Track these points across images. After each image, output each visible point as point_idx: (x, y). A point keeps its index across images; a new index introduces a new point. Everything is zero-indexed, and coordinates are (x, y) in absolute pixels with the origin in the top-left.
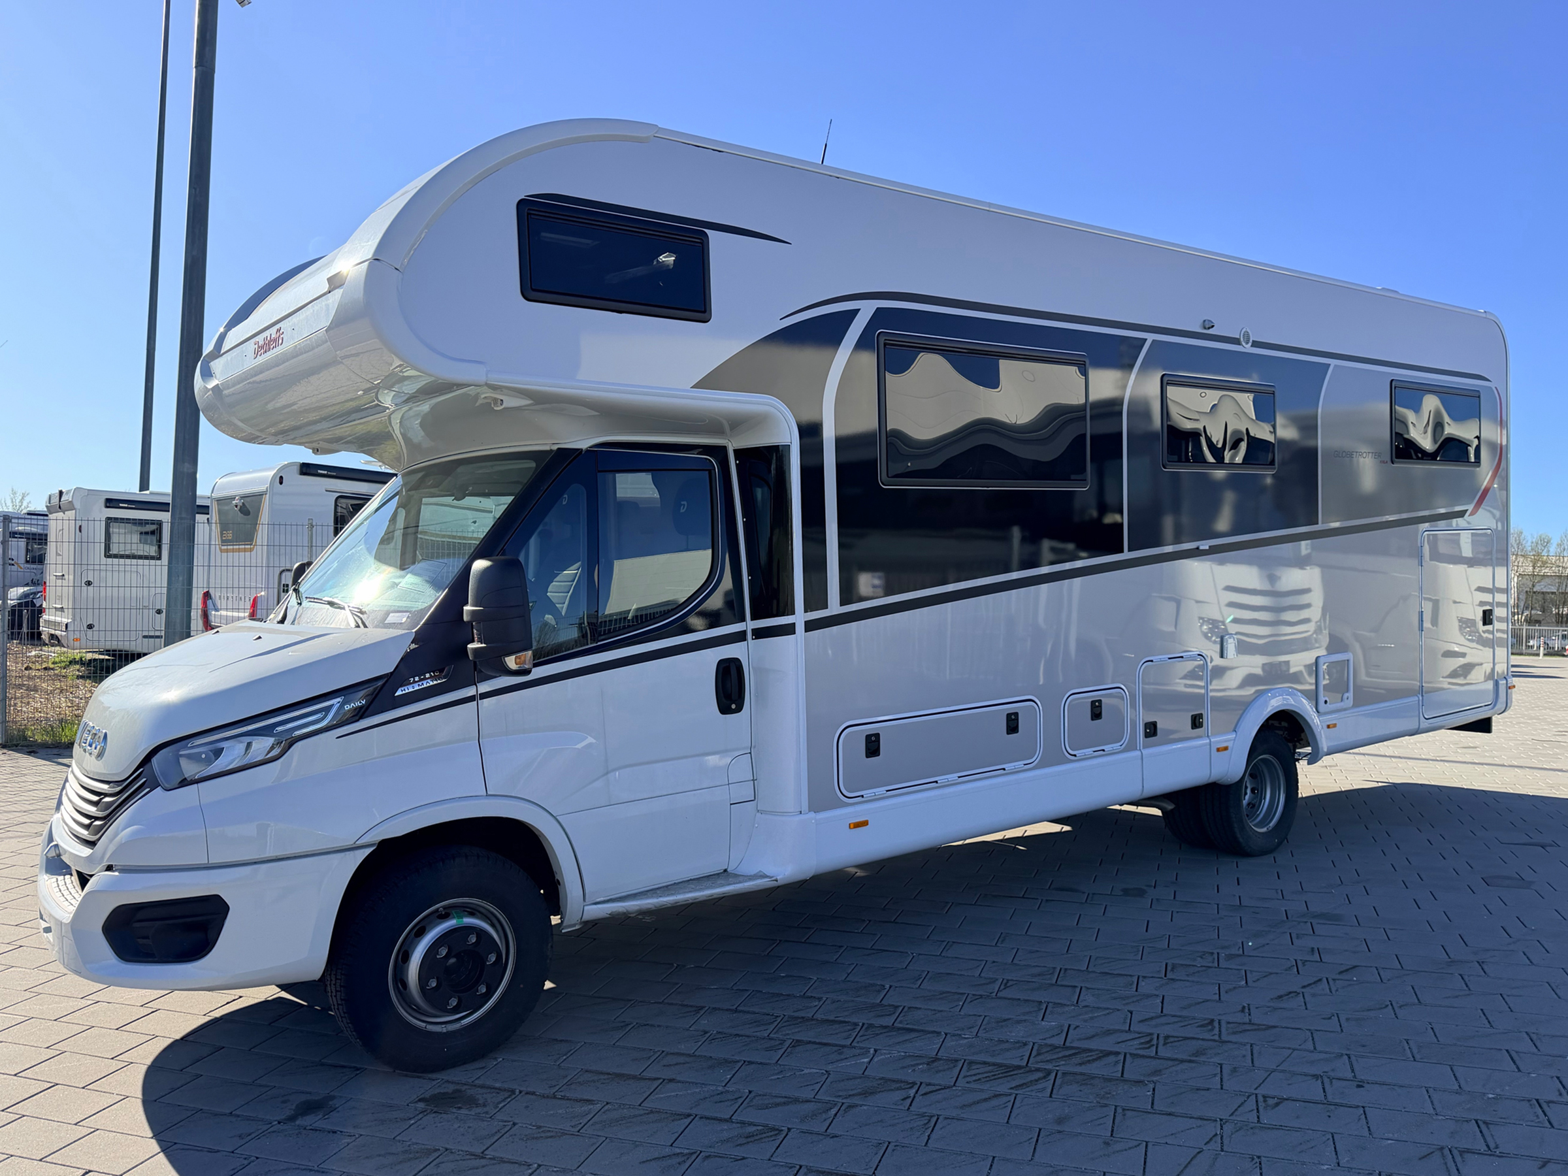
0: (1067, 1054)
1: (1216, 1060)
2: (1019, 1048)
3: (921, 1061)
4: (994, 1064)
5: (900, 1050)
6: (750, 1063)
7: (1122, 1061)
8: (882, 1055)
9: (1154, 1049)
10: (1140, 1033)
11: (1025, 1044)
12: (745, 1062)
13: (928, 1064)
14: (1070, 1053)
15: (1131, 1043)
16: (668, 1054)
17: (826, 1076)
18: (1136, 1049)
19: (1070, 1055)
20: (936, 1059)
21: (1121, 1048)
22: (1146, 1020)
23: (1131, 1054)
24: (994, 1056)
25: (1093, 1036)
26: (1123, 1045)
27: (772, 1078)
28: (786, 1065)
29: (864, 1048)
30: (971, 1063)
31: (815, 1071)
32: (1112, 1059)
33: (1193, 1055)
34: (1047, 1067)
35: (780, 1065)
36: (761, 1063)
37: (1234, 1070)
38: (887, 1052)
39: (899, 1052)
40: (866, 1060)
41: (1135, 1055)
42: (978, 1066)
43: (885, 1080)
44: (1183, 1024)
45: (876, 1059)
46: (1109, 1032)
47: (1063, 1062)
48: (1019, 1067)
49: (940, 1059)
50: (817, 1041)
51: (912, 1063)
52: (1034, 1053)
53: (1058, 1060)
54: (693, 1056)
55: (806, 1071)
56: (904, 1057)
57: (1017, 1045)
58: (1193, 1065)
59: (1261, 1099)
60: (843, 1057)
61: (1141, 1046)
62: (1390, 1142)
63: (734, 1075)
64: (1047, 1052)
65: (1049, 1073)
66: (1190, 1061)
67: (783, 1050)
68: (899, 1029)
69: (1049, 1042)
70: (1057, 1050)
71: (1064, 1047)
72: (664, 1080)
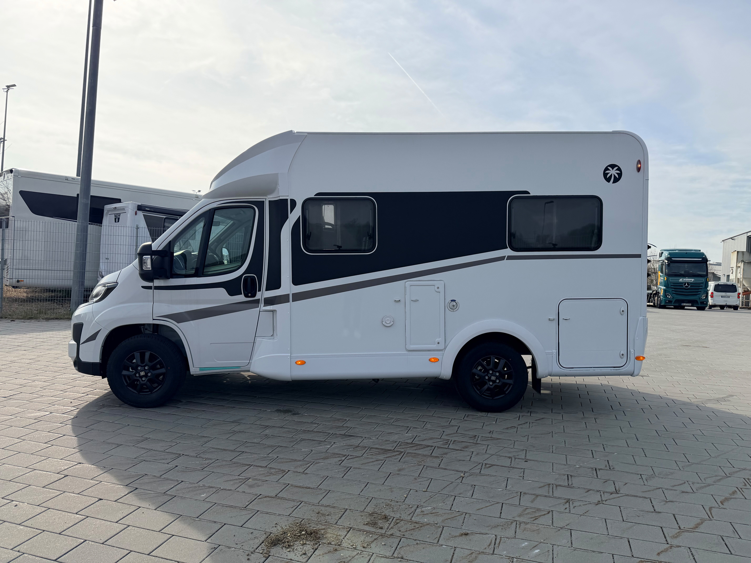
0: (412, 446)
1: (472, 450)
2: (393, 443)
3: (352, 447)
4: (380, 449)
5: (344, 443)
6: (281, 446)
7: (433, 449)
8: (336, 444)
9: (448, 445)
10: (444, 439)
11: (396, 442)
12: (279, 446)
13: (353, 448)
15: (439, 443)
16: (248, 442)
17: (310, 452)
18: (440, 445)
19: (413, 446)
20: (358, 447)
21: (434, 445)
22: (449, 435)
23: (437, 447)
24: (381, 446)
25: (425, 440)
26: (436, 443)
27: (288, 452)
29: (329, 442)
30: (372, 448)
31: (307, 450)
32: (429, 448)
33: (463, 448)
34: (402, 450)
35: (293, 447)
36: (286, 447)
37: (478, 454)
38: (339, 443)
39: (343, 443)
40: (329, 446)
41: (439, 447)
42: (374, 449)
43: (334, 454)
44: (463, 436)
45: (333, 446)
46: (432, 439)
47: (409, 449)
48: (390, 450)
49: (360, 446)
50: (312, 439)
51: (347, 448)
52: (398, 445)
54: (258, 444)
55: (303, 450)
56: (345, 445)
57: (393, 442)
58: (461, 451)
59: (484, 465)
60: (320, 445)
61: (443, 444)
62: (530, 481)
64: (403, 445)
65: (402, 452)
66: (461, 450)
67: (296, 442)
68: (347, 435)
69: (405, 441)
70: (408, 444)
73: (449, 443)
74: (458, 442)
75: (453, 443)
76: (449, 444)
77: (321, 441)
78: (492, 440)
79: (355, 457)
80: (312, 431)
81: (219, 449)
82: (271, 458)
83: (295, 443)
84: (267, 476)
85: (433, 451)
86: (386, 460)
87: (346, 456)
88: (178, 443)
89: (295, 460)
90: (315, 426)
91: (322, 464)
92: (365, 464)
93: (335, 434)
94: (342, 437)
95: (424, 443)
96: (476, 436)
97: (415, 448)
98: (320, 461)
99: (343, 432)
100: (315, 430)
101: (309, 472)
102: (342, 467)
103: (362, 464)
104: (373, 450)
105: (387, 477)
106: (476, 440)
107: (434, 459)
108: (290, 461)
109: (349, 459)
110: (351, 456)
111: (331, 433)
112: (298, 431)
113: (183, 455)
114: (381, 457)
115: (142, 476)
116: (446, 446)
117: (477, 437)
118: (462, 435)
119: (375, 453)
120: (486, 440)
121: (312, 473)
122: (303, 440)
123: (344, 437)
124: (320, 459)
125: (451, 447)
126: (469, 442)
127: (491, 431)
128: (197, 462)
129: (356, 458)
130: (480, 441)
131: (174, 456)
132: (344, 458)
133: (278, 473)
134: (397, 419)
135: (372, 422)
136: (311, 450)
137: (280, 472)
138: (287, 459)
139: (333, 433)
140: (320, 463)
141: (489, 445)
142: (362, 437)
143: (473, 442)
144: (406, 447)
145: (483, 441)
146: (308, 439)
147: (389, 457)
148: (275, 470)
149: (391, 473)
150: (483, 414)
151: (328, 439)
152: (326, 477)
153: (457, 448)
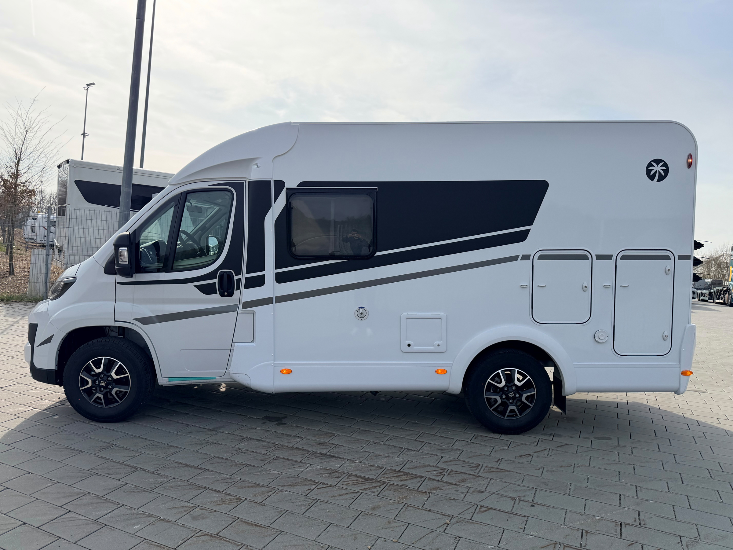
1: (469, 485)
2: (377, 470)
3: (328, 472)
4: (360, 477)
5: (322, 466)
6: (250, 465)
7: (422, 481)
8: (312, 467)
9: (442, 476)
10: (440, 468)
11: (381, 468)
12: (248, 464)
13: (330, 474)
14: (400, 475)
15: (431, 473)
16: (216, 457)
17: (280, 475)
18: (433, 476)
19: (399, 476)
20: (335, 472)
21: (425, 475)
22: (447, 462)
23: (428, 478)
24: (363, 472)
25: (416, 467)
26: (428, 473)
27: (255, 474)
28: (265, 468)
29: (305, 463)
30: (351, 475)
31: (276, 472)
32: (418, 479)
33: (460, 481)
34: (385, 481)
35: (263, 468)
36: (255, 466)
37: (475, 491)
38: (315, 466)
39: (320, 466)
40: (303, 469)
41: (431, 479)
42: (353, 477)
43: (305, 480)
44: (462, 466)
45: (307, 469)
46: (424, 466)
47: (394, 479)
48: (372, 479)
49: (337, 472)
50: (287, 458)
51: (323, 473)
52: (382, 473)
53: (392, 478)
54: (226, 460)
55: (272, 472)
56: (321, 469)
57: (378, 468)
59: (479, 507)
60: (293, 467)
61: (436, 475)
63: (239, 470)
64: (389, 473)
65: (384, 483)
66: (455, 485)
67: (269, 461)
69: (393, 468)
70: (394, 473)
71: (400, 471)
72: (206, 470)
77: (296, 461)
78: (498, 472)
79: (327, 486)
80: (291, 447)
81: (181, 464)
82: (232, 481)
83: (267, 462)
84: (218, 505)
85: (422, 484)
86: (362, 493)
87: (318, 484)
88: (142, 453)
89: (258, 486)
90: (298, 440)
91: (287, 492)
92: (336, 496)
93: (316, 453)
94: (322, 457)
95: (413, 472)
96: (479, 465)
97: (400, 478)
98: (285, 488)
99: (324, 451)
100: (295, 446)
101: (267, 504)
102: (308, 498)
103: (332, 497)
104: (351, 477)
105: (356, 517)
106: (477, 471)
107: (420, 496)
108: (252, 486)
109: (319, 488)
110: (323, 484)
111: (311, 452)
112: (277, 446)
113: (141, 469)
114: (357, 488)
115: (84, 494)
116: (439, 478)
117: (480, 467)
118: (463, 463)
119: (352, 482)
120: (490, 472)
121: (271, 504)
122: (277, 458)
123: (324, 457)
124: (286, 486)
125: (445, 479)
126: (468, 474)
127: (499, 460)
128: (150, 480)
129: (328, 488)
130: (483, 473)
131: (130, 470)
132: (314, 487)
133: (232, 501)
134: (392, 436)
135: (362, 439)
136: (281, 473)
137: (235, 501)
138: (250, 483)
139: (313, 451)
140: (284, 492)
141: (492, 479)
142: (344, 459)
143: (473, 474)
144: (391, 476)
145: (486, 472)
146: (283, 458)
147: (367, 488)
148: (230, 497)
149: (362, 511)
150: (496, 436)
151: (306, 459)
152: (284, 512)
153: (451, 482)
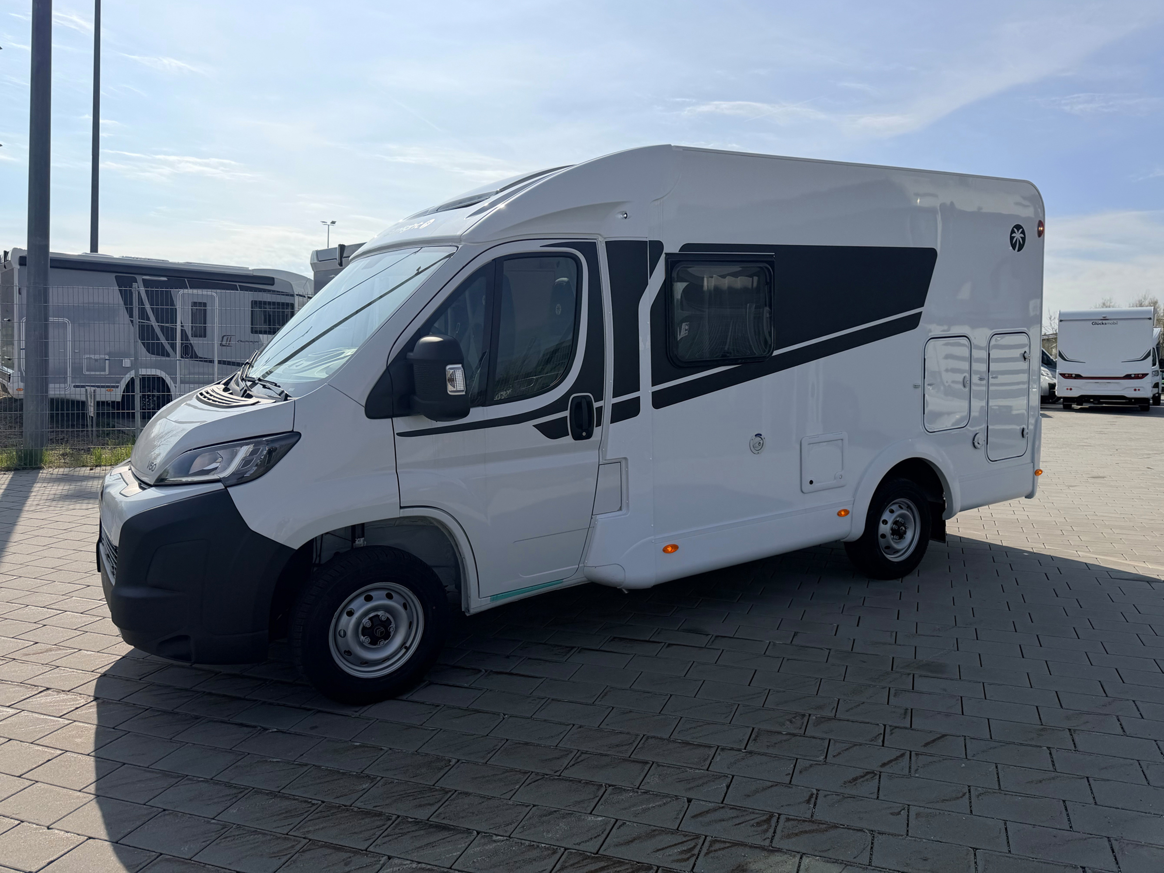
73: (696, 851)
74: (722, 845)
75: (707, 854)
76: (695, 857)
